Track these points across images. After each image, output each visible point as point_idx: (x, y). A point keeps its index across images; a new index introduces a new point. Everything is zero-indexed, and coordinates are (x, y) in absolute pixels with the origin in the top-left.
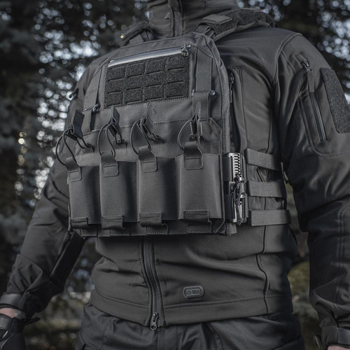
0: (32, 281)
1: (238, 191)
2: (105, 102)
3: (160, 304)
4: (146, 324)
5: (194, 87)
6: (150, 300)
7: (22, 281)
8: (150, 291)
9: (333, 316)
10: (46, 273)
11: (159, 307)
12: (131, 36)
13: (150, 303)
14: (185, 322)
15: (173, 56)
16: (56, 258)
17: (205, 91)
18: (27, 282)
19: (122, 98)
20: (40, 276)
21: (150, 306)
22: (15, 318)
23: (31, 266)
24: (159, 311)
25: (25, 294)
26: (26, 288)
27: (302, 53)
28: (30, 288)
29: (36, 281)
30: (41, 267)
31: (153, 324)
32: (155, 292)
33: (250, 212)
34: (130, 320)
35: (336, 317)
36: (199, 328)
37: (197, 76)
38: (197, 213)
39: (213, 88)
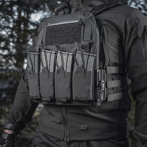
0: (18, 118)
1: (101, 87)
2: (45, 43)
3: (69, 131)
4: (62, 140)
5: (83, 39)
6: (65, 129)
7: (13, 118)
8: (64, 126)
9: (142, 141)
10: (23, 114)
11: (68, 133)
12: (59, 10)
13: (64, 130)
14: (79, 140)
15: (75, 23)
16: (28, 108)
17: (88, 41)
18: (16, 119)
19: (52, 42)
20: (21, 116)
21: (64, 132)
22: (10, 134)
23: (17, 112)
24: (68, 134)
25: (15, 124)
26: (15, 121)
27: (136, 18)
28: (17, 121)
29: (19, 118)
30: (21, 112)
31: (65, 140)
32: (66, 126)
33: (107, 96)
34: (56, 137)
35: (143, 141)
36: (85, 143)
37: (85, 33)
38: (81, 98)
39: (91, 39)
